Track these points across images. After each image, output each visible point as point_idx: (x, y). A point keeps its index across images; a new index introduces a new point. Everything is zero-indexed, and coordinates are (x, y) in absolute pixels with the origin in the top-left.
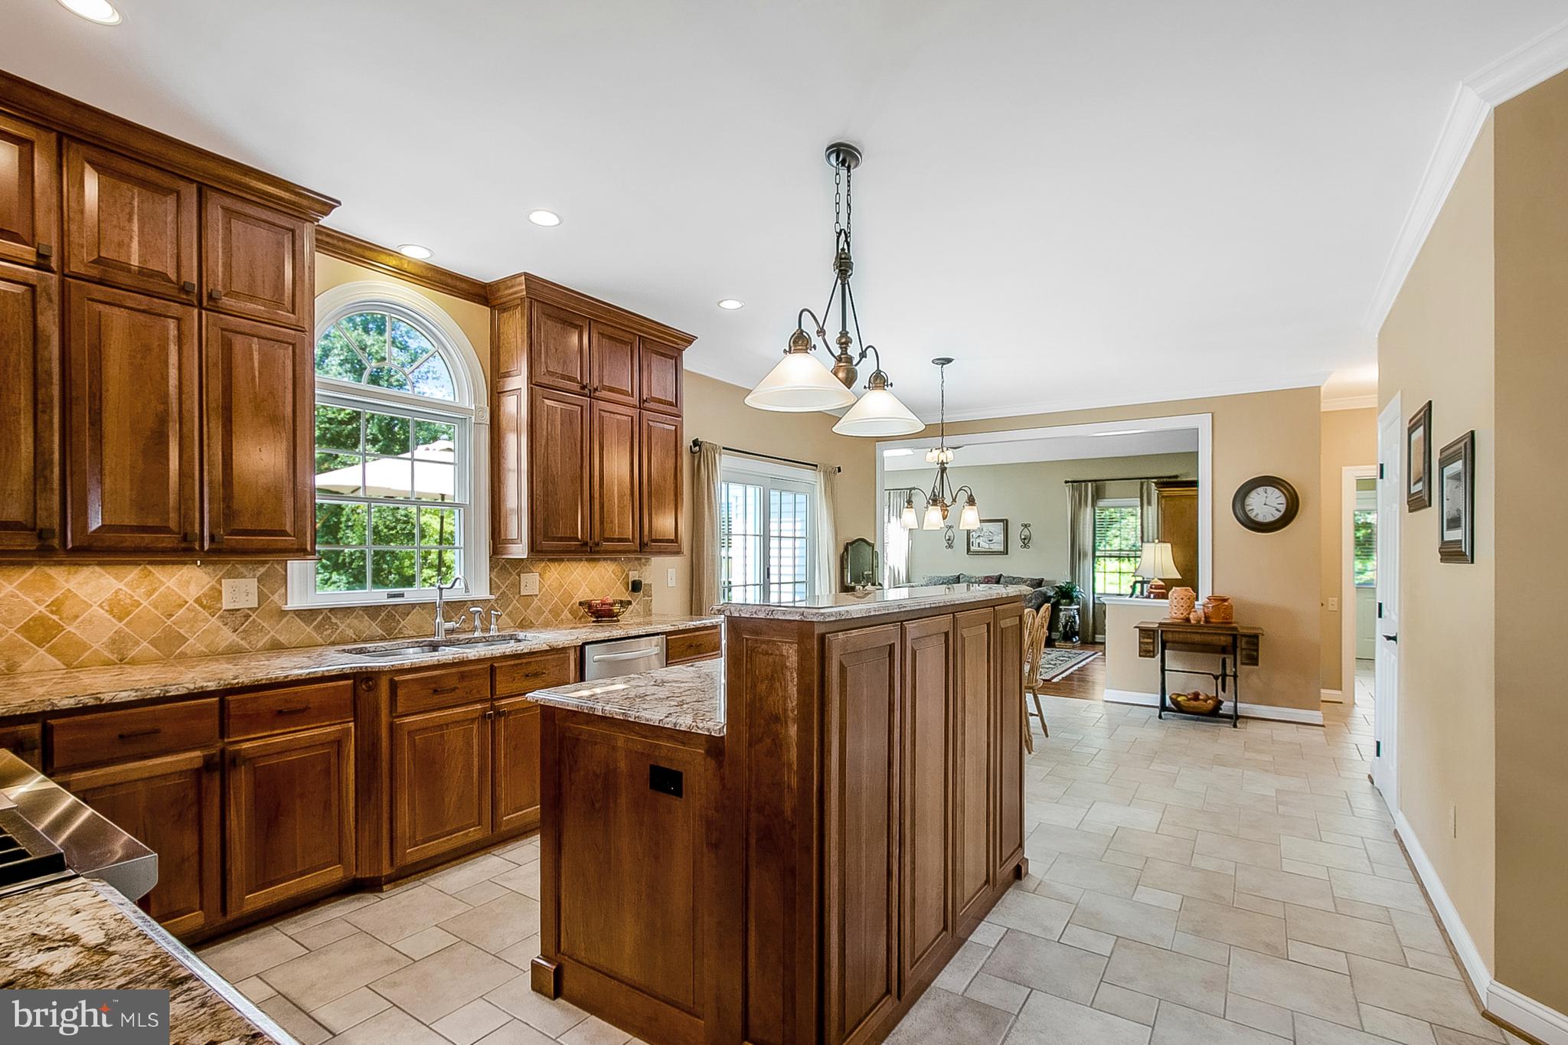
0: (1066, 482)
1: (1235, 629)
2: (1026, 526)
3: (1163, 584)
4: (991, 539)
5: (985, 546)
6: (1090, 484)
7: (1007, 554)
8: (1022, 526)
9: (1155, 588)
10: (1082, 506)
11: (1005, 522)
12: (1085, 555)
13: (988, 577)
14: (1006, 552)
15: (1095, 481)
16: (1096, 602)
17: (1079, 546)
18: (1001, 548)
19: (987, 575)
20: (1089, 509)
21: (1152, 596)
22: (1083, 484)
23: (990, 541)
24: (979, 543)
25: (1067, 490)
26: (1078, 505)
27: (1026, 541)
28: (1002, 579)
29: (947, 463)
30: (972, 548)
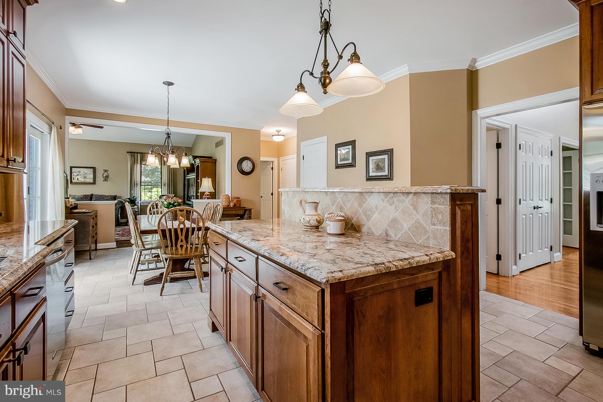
0: (128, 152)
1: (245, 208)
2: (106, 171)
3: (209, 194)
4: (85, 176)
5: (82, 180)
6: (139, 154)
7: (95, 184)
8: (104, 170)
9: (207, 196)
10: (136, 164)
11: (94, 169)
12: (137, 185)
13: (85, 195)
14: (94, 183)
15: (142, 153)
16: (142, 204)
17: (134, 182)
18: (92, 181)
19: (85, 194)
20: (139, 165)
21: (206, 198)
22: (136, 154)
23: (85, 177)
24: (78, 179)
25: (129, 157)
26: (134, 163)
27: (106, 178)
28: (94, 197)
29: (170, 134)
30: (73, 181)
